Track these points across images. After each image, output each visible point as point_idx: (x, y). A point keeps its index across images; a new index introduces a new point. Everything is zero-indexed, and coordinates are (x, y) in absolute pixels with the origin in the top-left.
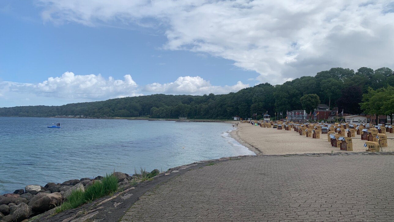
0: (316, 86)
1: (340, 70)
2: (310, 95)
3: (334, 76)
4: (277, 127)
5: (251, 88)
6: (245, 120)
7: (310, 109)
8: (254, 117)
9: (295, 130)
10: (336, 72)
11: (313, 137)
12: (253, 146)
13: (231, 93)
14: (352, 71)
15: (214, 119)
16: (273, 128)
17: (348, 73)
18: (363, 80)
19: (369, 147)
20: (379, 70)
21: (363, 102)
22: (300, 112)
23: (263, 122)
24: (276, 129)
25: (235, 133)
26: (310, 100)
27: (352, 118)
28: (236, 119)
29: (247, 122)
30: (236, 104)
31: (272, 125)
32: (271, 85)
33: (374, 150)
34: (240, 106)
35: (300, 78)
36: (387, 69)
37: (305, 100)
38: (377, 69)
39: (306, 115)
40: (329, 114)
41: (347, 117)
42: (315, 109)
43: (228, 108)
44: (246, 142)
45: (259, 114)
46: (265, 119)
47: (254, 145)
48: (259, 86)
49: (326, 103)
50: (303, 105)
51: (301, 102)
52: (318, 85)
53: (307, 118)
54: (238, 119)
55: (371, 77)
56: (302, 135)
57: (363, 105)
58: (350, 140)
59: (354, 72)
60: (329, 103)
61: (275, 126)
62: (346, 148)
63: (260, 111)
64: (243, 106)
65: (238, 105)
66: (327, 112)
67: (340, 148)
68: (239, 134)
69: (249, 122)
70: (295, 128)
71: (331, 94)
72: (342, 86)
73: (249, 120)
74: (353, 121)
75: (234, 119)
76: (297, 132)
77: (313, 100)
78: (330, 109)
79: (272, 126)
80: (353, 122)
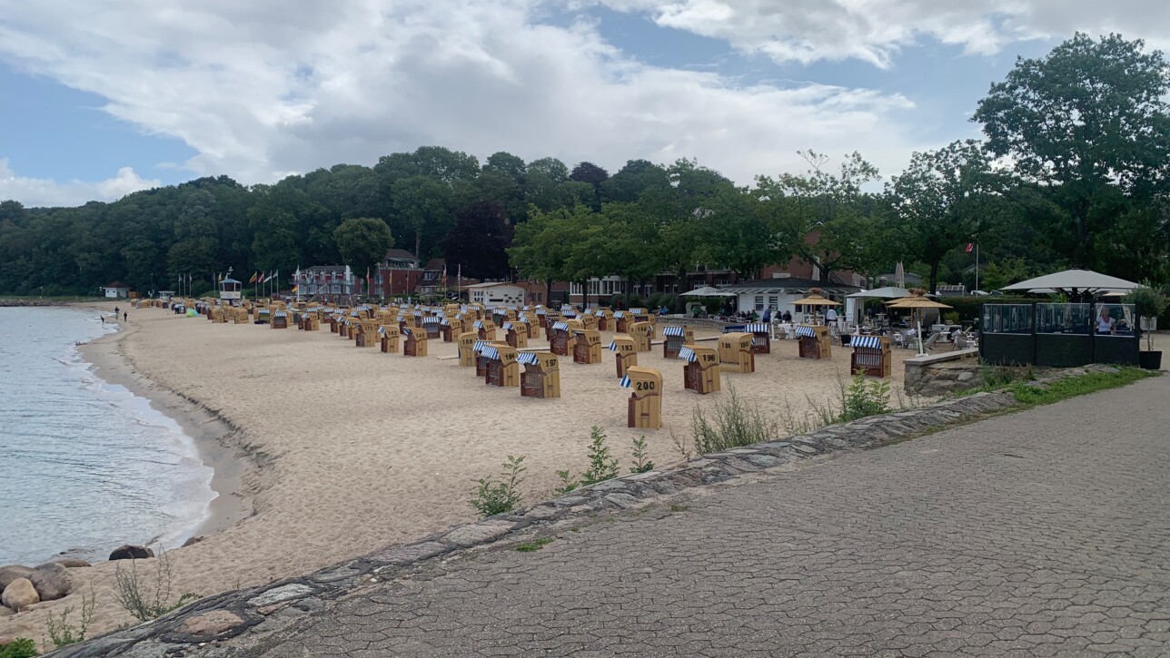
0: (378, 195)
1: (441, 155)
2: (364, 219)
3: (427, 170)
4: (272, 321)
5: (170, 189)
6: (147, 297)
7: (364, 263)
8: (182, 288)
9: (332, 330)
10: (431, 158)
11: (407, 353)
12: (194, 402)
13: (92, 205)
14: (473, 160)
15: (24, 295)
16: (256, 323)
17: (464, 165)
18: (503, 188)
19: (639, 389)
20: (537, 163)
21: (516, 244)
22: (334, 273)
23: (216, 303)
24: (264, 325)
25: (113, 347)
26: (364, 237)
27: (490, 290)
28: (115, 295)
29: (158, 306)
30: (112, 242)
31: (251, 312)
32: (240, 186)
33: (652, 397)
34: (127, 248)
35: (328, 168)
36: (557, 161)
37: (349, 236)
38: (533, 161)
39: (351, 281)
40: (419, 280)
41: (474, 288)
42: (379, 264)
43: (82, 255)
44: (162, 386)
45: (199, 278)
46: (224, 294)
47: (197, 394)
48: (197, 184)
49: (408, 245)
50: (342, 250)
51: (339, 240)
52: (386, 192)
53: (354, 289)
54: (123, 294)
55: (522, 180)
56: (363, 346)
57: (516, 253)
58: (553, 362)
59: (477, 162)
60: (417, 247)
61: (261, 319)
62: (543, 389)
63: (203, 267)
64: (140, 249)
65: (124, 246)
66: (411, 272)
67: (518, 390)
68: (131, 349)
69: (165, 306)
70: (333, 322)
71: (423, 221)
72: (450, 199)
73: (163, 299)
74: (492, 298)
75: (107, 295)
76: (341, 335)
77: (374, 237)
78: (421, 265)
79: (251, 317)
80: (491, 300)
